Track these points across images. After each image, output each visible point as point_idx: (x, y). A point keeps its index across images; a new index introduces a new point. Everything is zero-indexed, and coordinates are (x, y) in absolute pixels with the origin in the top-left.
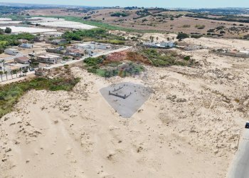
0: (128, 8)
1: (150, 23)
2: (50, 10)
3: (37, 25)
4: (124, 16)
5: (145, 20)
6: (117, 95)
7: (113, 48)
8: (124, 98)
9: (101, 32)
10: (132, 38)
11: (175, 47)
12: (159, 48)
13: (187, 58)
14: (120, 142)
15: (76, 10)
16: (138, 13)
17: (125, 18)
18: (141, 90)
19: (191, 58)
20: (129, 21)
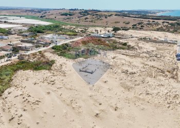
0: (72, 10)
1: (91, 20)
2: (12, 11)
3: (5, 22)
4: (70, 15)
5: (87, 18)
6: (86, 72)
7: (71, 38)
8: (92, 73)
9: (57, 27)
10: (81, 31)
11: (114, 37)
12: (103, 37)
13: (125, 44)
14: (100, 104)
15: (32, 11)
16: (80, 13)
17: (71, 17)
18: (102, 67)
19: (128, 44)
20: (75, 19)
